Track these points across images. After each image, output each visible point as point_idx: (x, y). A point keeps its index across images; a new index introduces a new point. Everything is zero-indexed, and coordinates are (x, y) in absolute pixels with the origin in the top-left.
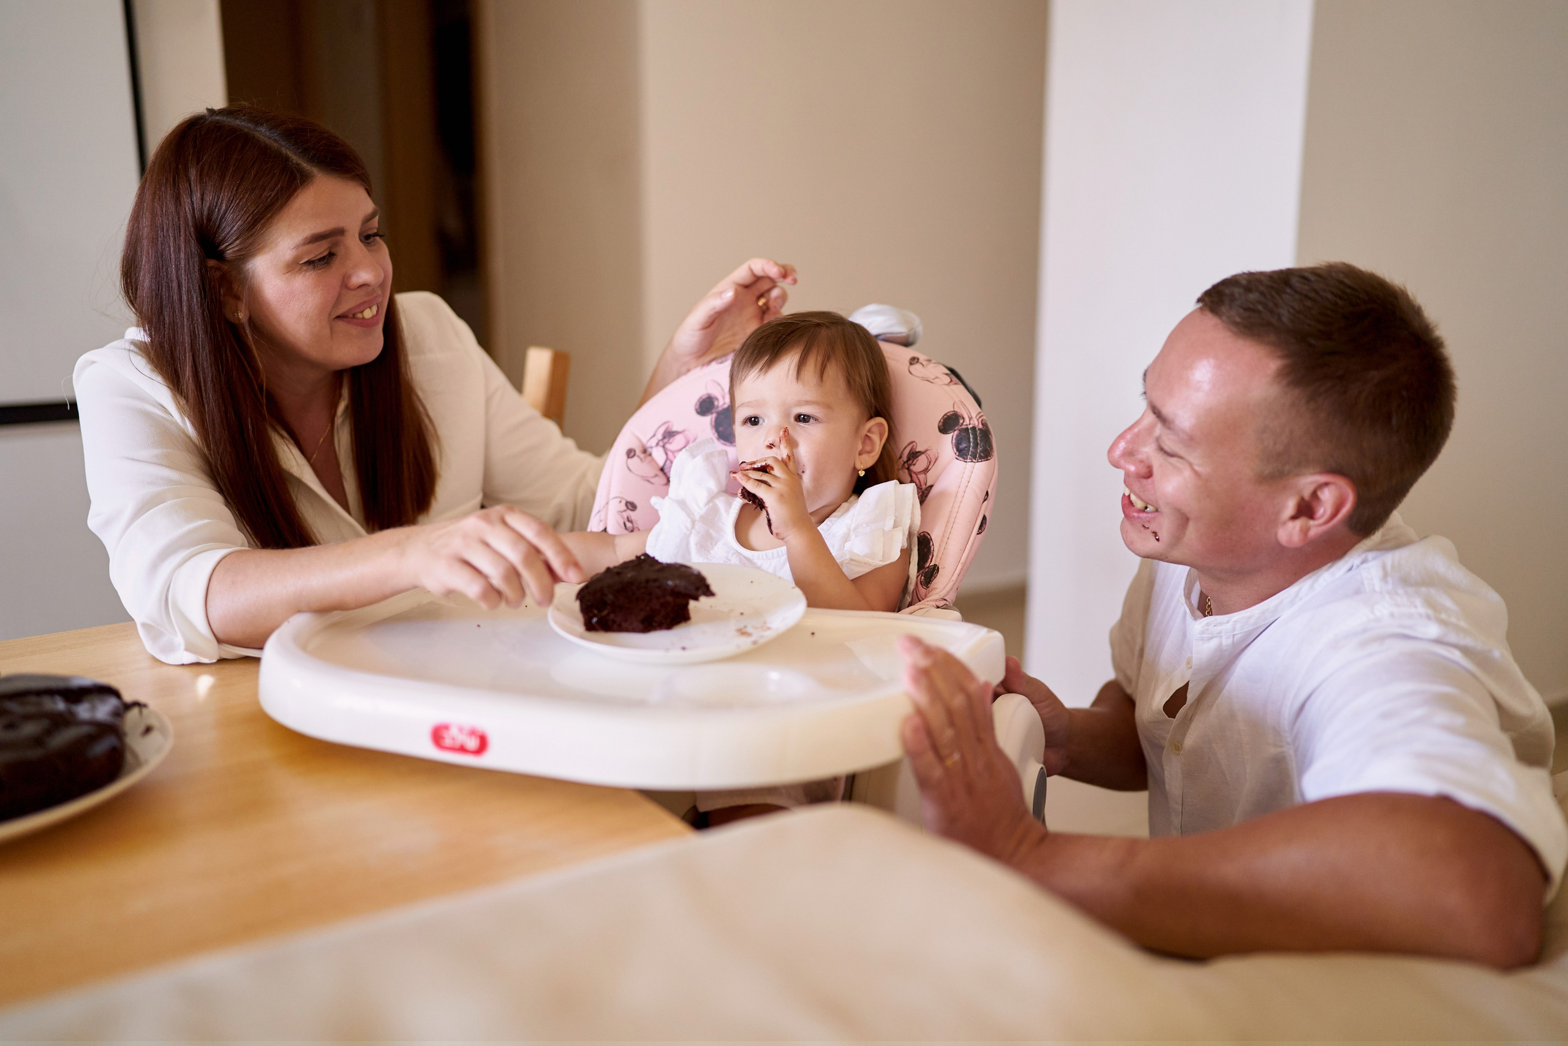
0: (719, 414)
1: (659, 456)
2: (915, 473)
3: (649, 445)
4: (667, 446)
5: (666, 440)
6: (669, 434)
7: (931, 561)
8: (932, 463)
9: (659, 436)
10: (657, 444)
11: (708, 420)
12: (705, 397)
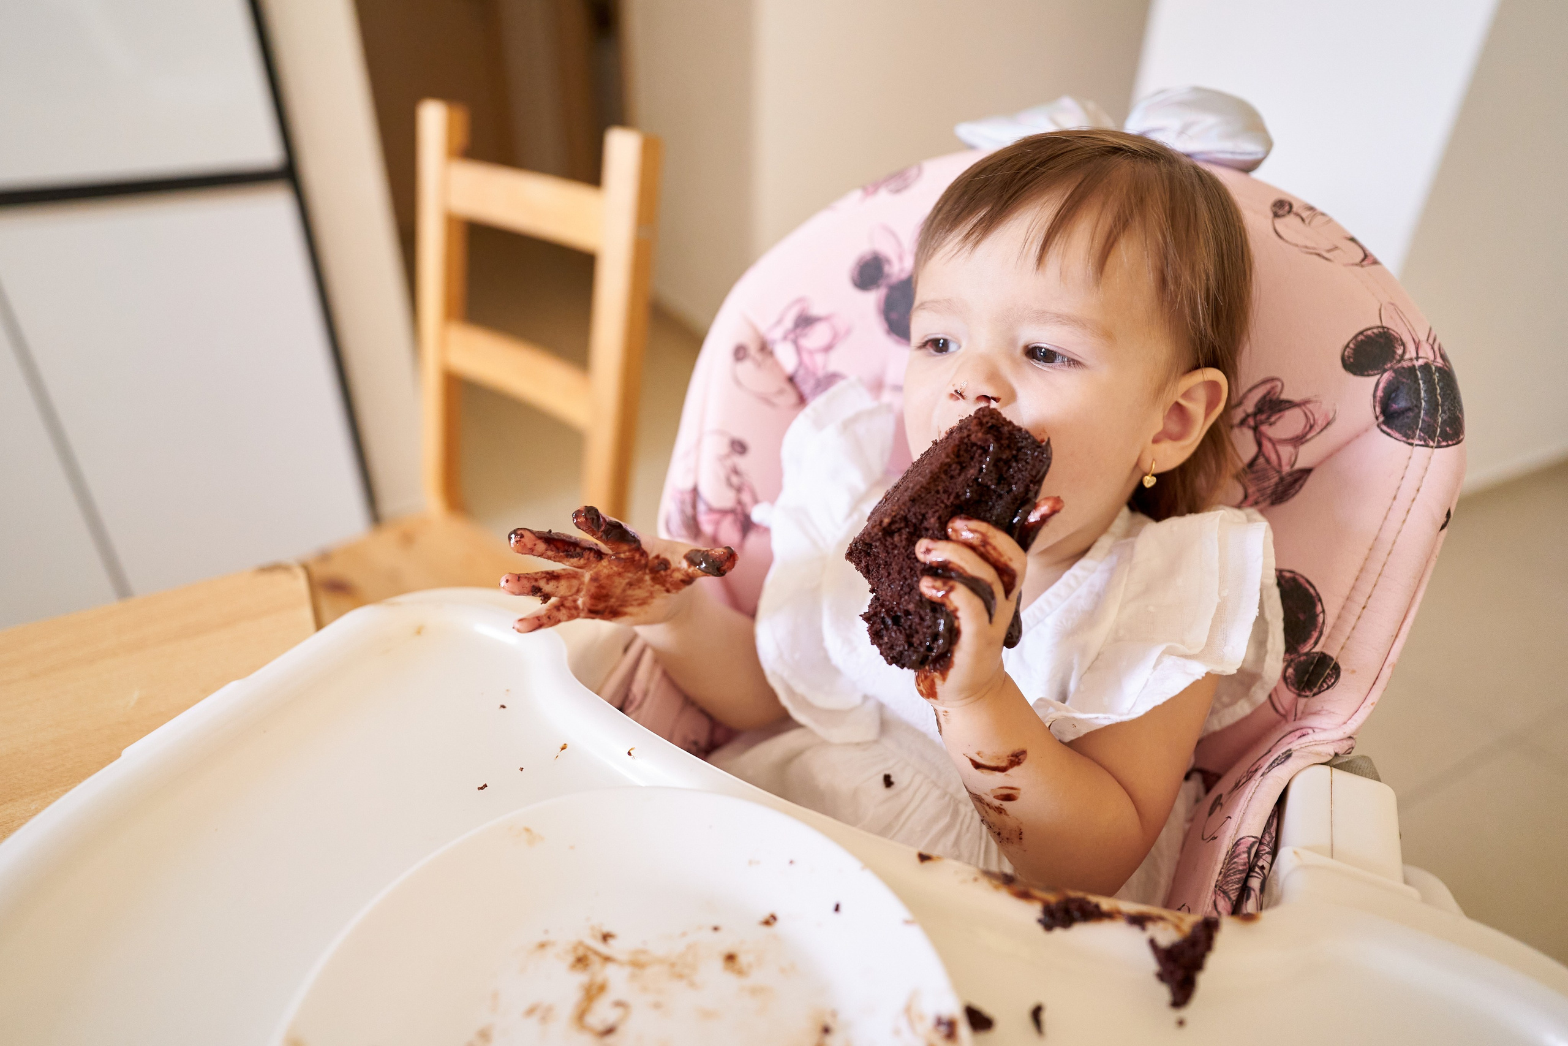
0: (893, 289)
1: (787, 358)
2: (1270, 440)
3: (770, 337)
4: (803, 342)
5: (798, 331)
6: (805, 322)
7: (1316, 643)
8: (1317, 429)
9: (789, 323)
10: (785, 338)
11: (872, 299)
12: (869, 257)
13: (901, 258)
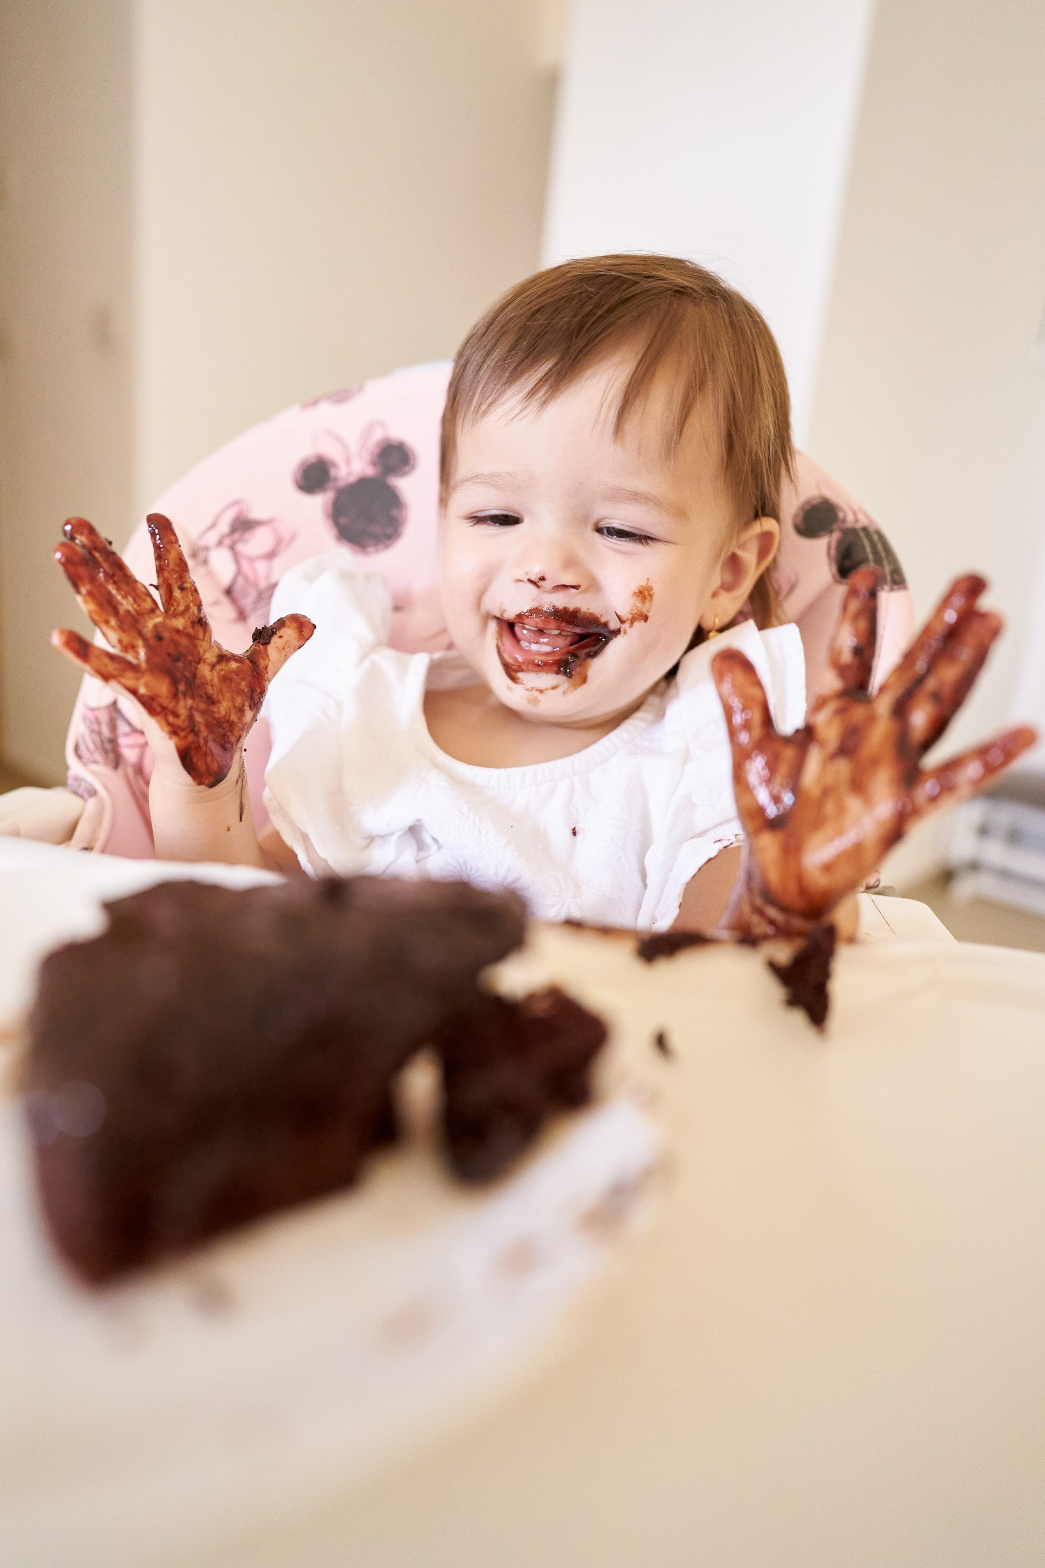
0: (340, 492)
1: (224, 565)
3: (203, 542)
4: (241, 548)
5: (236, 536)
6: (243, 525)
9: (224, 526)
10: (220, 543)
11: (318, 503)
12: (313, 460)
13: (348, 461)
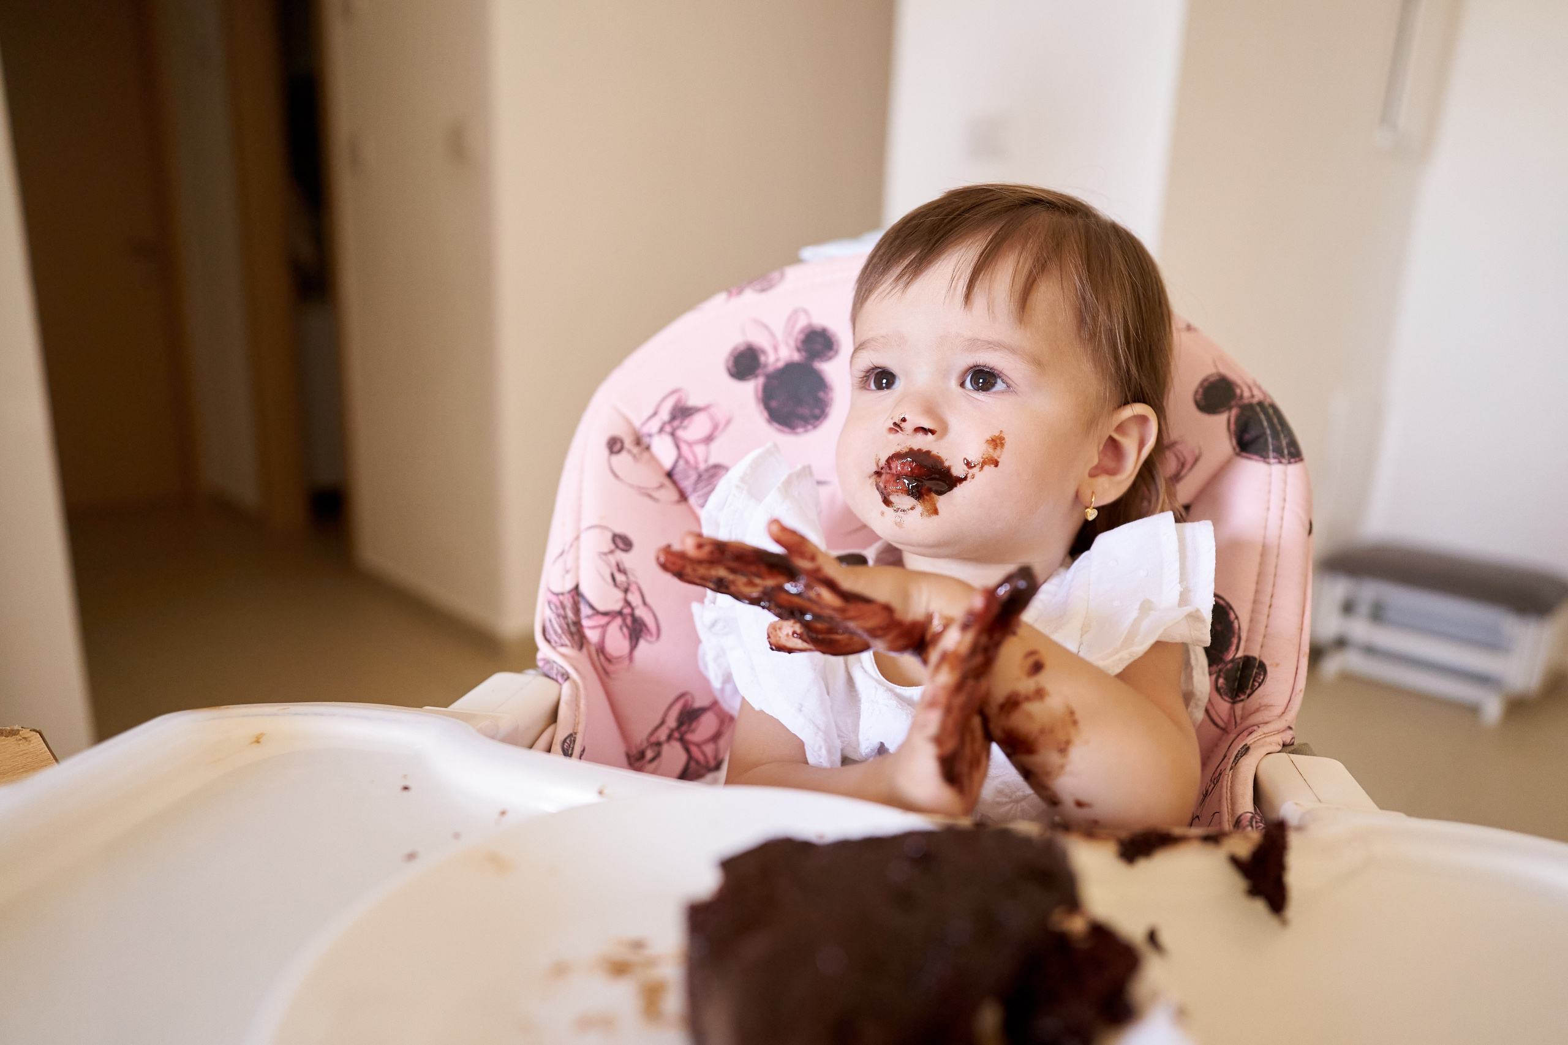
0: (769, 377)
1: (664, 451)
3: (645, 430)
5: (676, 423)
6: (682, 413)
7: (1237, 649)
9: (665, 415)
10: (661, 430)
11: (750, 389)
12: (742, 348)
13: (776, 349)
